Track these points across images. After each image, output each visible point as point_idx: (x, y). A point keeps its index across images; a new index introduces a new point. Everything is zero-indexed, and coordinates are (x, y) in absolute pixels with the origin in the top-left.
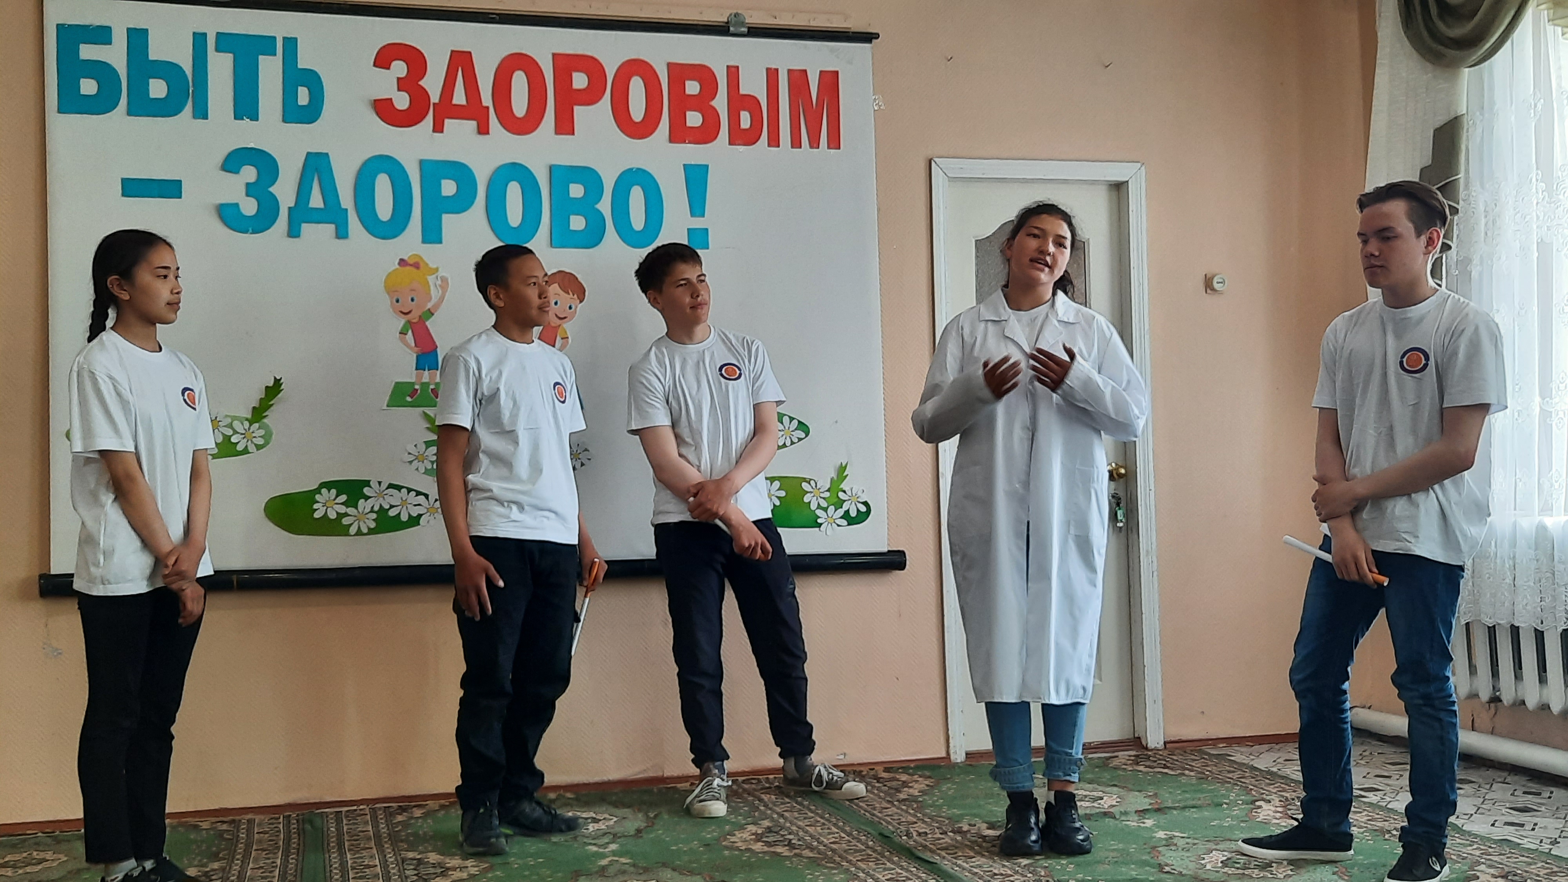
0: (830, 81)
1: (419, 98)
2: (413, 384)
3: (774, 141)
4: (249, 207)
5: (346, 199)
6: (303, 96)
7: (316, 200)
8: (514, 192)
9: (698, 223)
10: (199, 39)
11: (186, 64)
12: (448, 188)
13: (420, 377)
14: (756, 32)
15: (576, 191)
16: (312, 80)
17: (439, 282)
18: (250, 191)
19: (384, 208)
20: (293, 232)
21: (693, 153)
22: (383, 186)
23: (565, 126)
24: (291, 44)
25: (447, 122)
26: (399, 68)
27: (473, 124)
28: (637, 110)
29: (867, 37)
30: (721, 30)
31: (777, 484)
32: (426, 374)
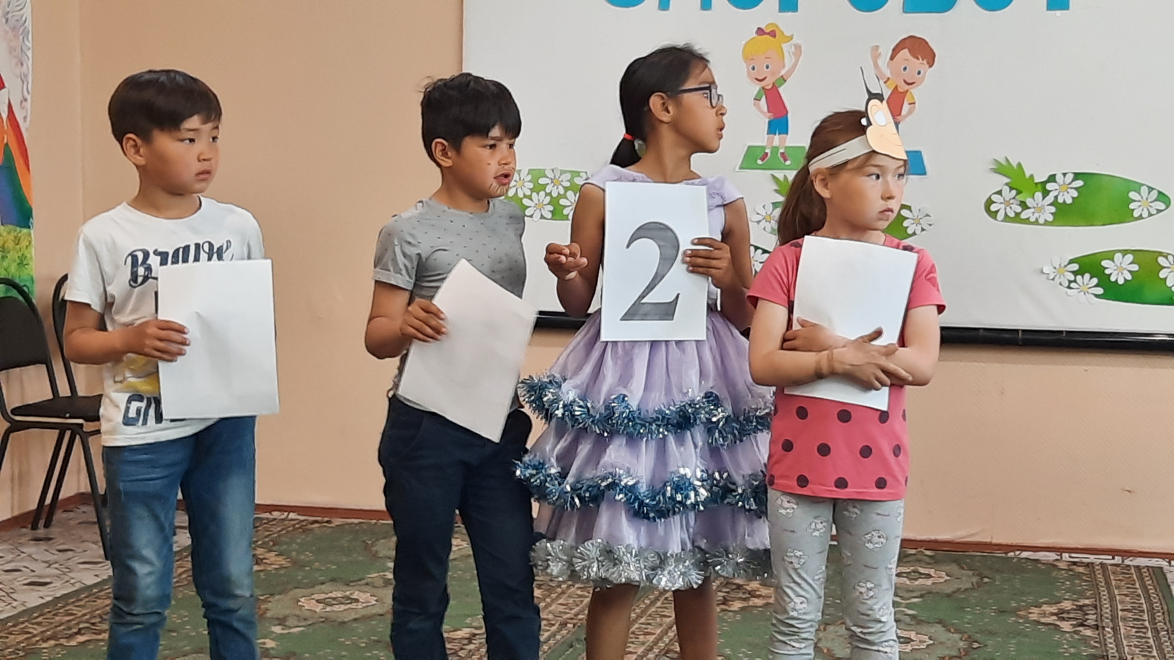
2: (764, 147)
13: (770, 141)
17: (793, 49)
20: (663, 6)
31: (1130, 257)
32: (777, 137)
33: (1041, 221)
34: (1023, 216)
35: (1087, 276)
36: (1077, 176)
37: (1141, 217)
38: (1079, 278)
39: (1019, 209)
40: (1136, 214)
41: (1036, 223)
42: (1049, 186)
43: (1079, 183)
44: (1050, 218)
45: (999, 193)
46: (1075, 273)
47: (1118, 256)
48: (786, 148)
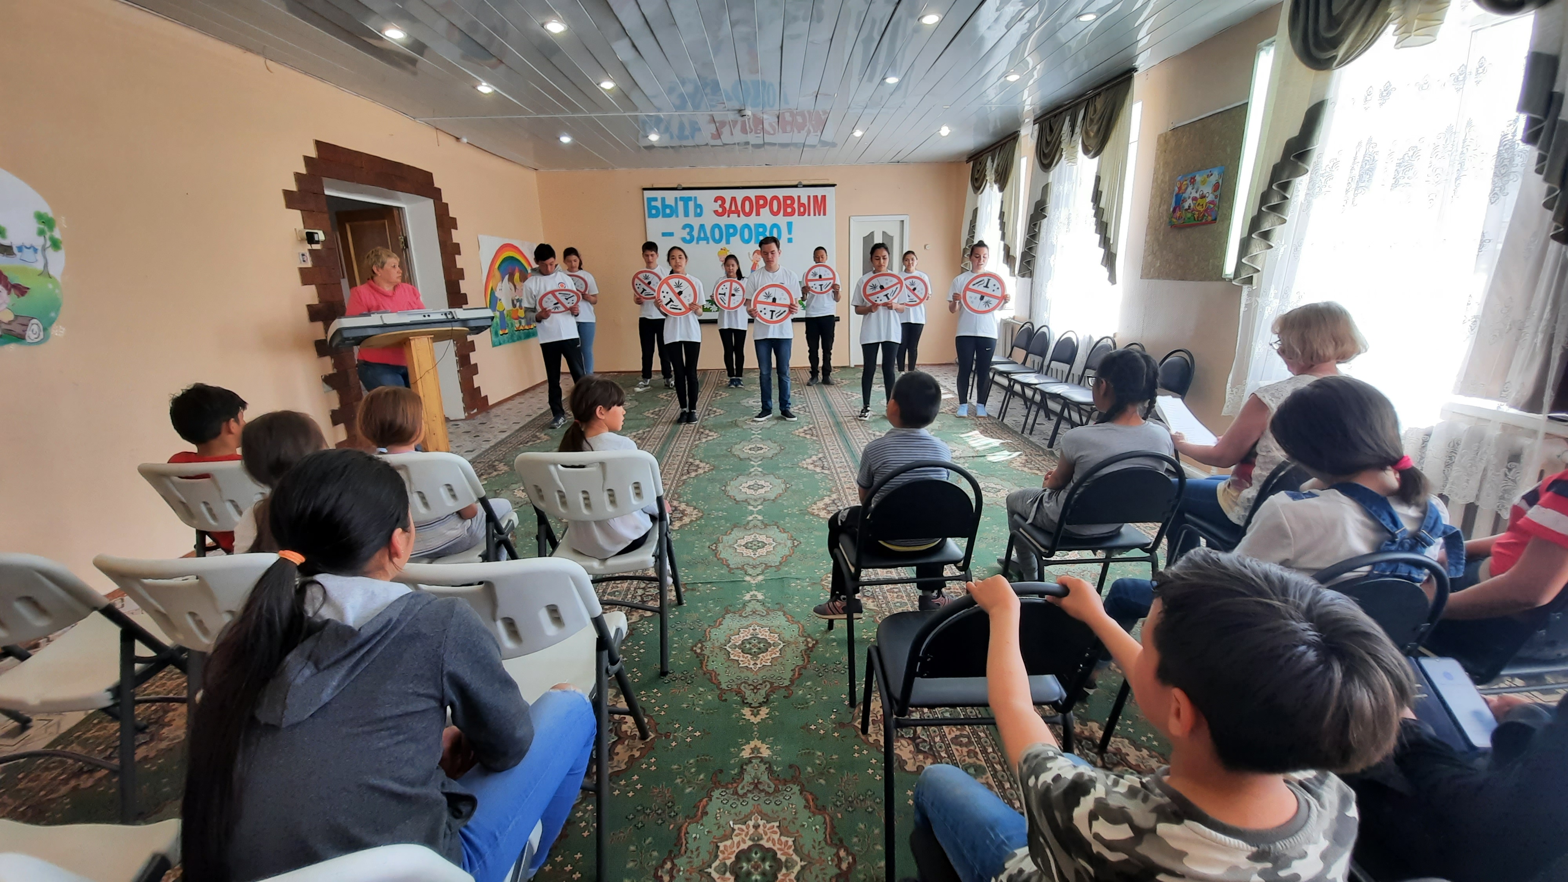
0: (824, 197)
1: (724, 209)
3: (809, 215)
4: (688, 238)
5: (709, 235)
6: (699, 210)
7: (702, 235)
8: (746, 231)
9: (790, 236)
10: (676, 198)
11: (673, 205)
12: (731, 231)
14: (805, 186)
15: (761, 230)
16: (700, 206)
18: (688, 234)
19: (717, 236)
20: (698, 243)
21: (789, 219)
22: (717, 231)
23: (758, 214)
24: (695, 198)
25: (731, 215)
26: (720, 202)
27: (736, 215)
28: (775, 208)
29: (834, 185)
30: (796, 186)
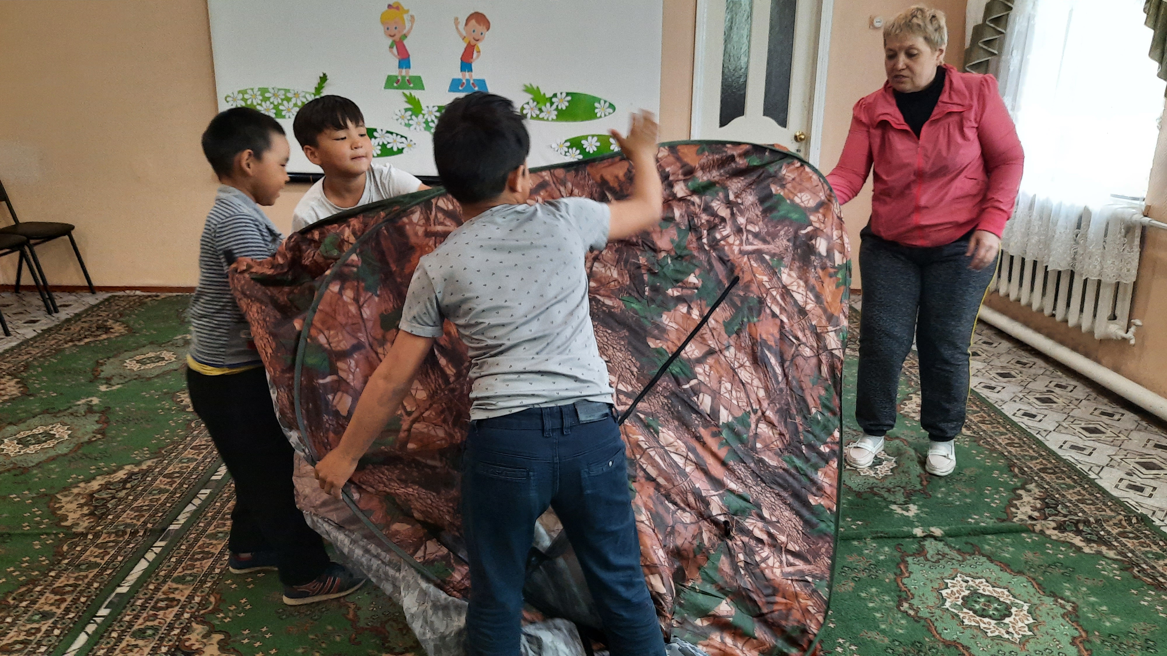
2: (396, 77)
13: (400, 72)
17: (410, 18)
31: (595, 139)
32: (404, 71)
33: (550, 119)
34: (541, 116)
35: (574, 149)
36: (568, 94)
37: (601, 117)
38: (570, 150)
39: (538, 112)
40: (598, 115)
41: (548, 120)
42: (554, 100)
43: (569, 98)
44: (555, 118)
45: (528, 103)
46: (568, 147)
47: (590, 138)
48: (410, 77)
